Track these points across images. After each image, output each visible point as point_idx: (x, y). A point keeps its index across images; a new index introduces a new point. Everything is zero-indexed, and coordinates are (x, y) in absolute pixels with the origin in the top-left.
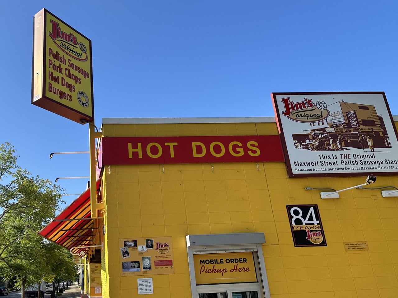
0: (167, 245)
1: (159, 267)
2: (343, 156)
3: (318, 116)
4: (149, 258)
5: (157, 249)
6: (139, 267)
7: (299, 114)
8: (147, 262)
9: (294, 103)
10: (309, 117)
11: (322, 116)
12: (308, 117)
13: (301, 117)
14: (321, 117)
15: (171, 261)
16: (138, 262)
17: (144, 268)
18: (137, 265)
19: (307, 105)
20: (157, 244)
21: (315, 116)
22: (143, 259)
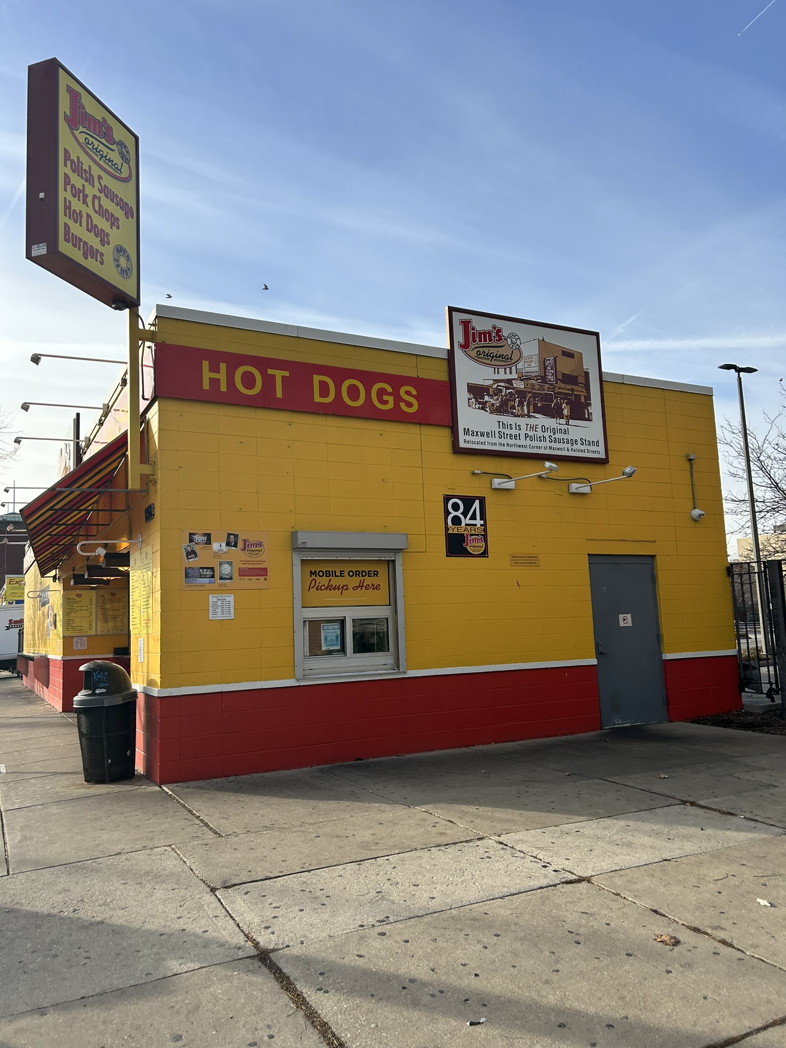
0: (261, 544)
1: (246, 578)
2: (529, 426)
3: (506, 358)
4: (230, 564)
5: (244, 549)
6: (213, 576)
7: (481, 350)
8: (226, 569)
9: (477, 331)
10: (495, 358)
11: (511, 360)
12: (493, 357)
13: (484, 356)
14: (509, 360)
15: (265, 570)
16: (212, 569)
17: (221, 578)
18: (209, 573)
19: (495, 337)
20: (245, 541)
21: (502, 358)
22: (221, 564)
